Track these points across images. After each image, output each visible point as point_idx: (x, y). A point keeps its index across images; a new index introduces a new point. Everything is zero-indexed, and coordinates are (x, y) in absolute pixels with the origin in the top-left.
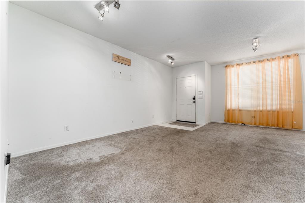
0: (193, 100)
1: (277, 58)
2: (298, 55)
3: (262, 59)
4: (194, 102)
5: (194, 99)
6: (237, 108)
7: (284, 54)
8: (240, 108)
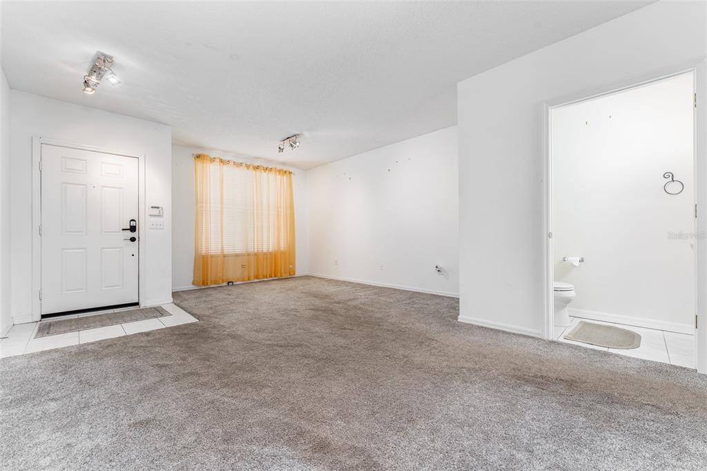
0: (130, 234)
1: (274, 170)
2: (290, 173)
3: (256, 164)
4: (133, 239)
5: (133, 229)
6: (219, 252)
7: (279, 167)
8: (226, 252)
